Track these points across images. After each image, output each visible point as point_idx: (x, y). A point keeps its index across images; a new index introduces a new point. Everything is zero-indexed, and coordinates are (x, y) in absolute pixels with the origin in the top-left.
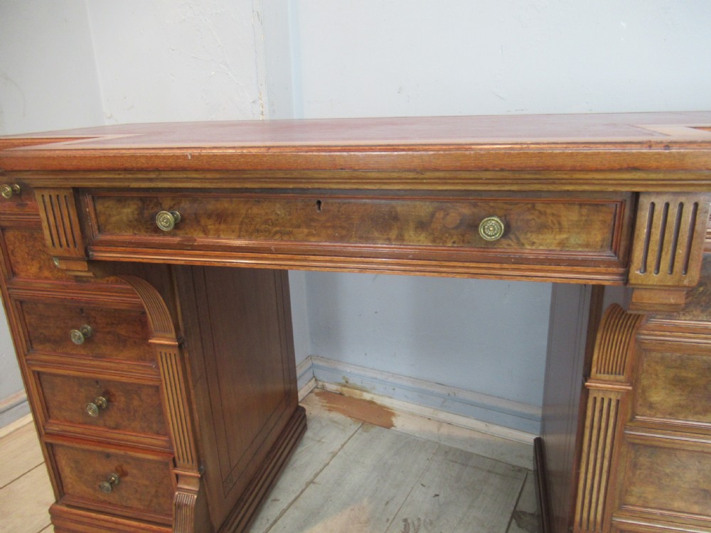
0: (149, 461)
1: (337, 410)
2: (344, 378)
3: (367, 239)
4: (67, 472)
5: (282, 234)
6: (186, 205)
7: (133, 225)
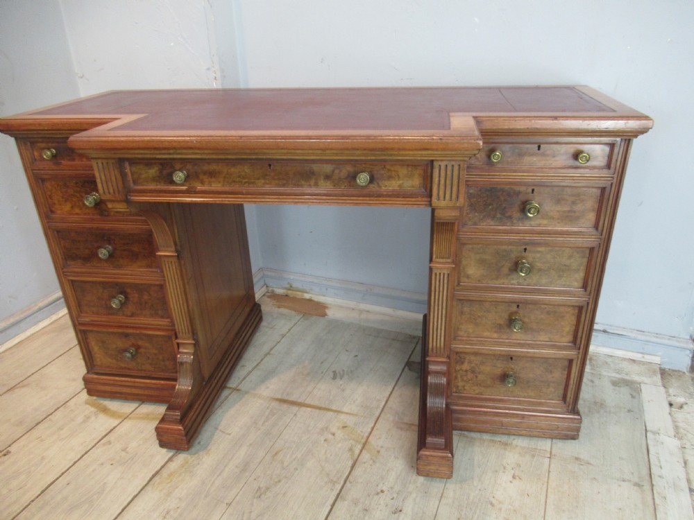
0: (157, 336)
1: (285, 307)
2: (289, 283)
3: (298, 186)
4: (96, 349)
5: (249, 183)
6: (189, 166)
7: (156, 179)
